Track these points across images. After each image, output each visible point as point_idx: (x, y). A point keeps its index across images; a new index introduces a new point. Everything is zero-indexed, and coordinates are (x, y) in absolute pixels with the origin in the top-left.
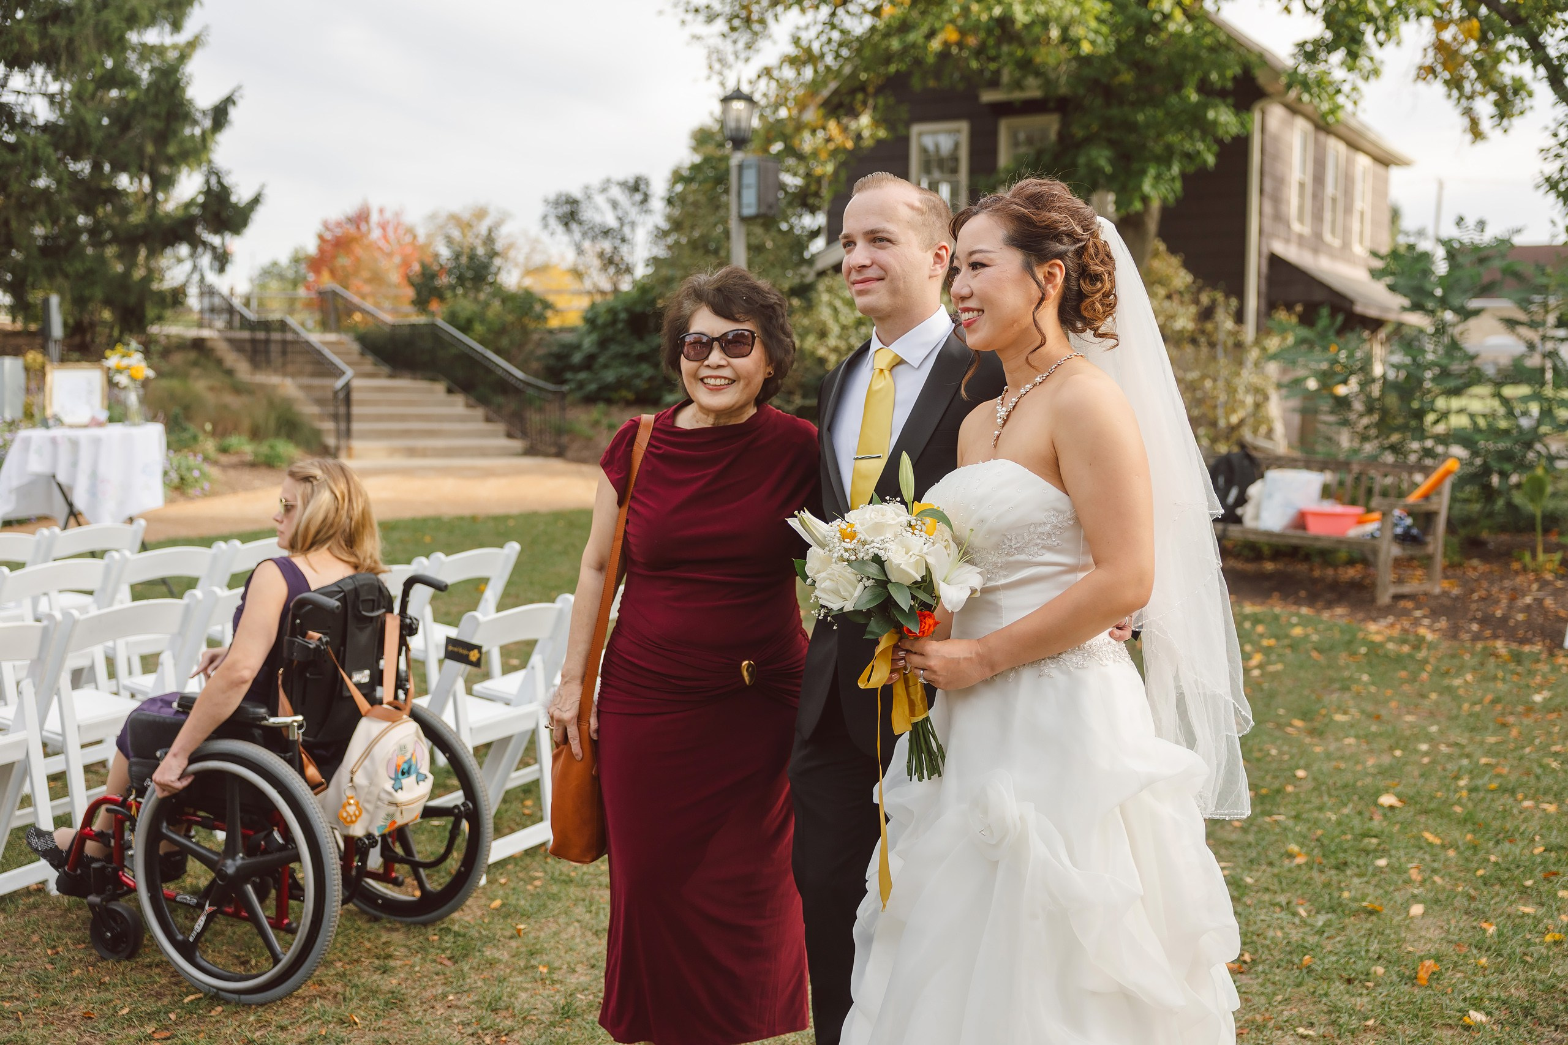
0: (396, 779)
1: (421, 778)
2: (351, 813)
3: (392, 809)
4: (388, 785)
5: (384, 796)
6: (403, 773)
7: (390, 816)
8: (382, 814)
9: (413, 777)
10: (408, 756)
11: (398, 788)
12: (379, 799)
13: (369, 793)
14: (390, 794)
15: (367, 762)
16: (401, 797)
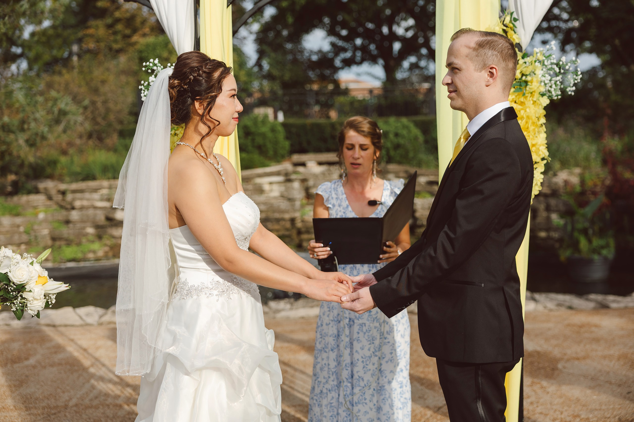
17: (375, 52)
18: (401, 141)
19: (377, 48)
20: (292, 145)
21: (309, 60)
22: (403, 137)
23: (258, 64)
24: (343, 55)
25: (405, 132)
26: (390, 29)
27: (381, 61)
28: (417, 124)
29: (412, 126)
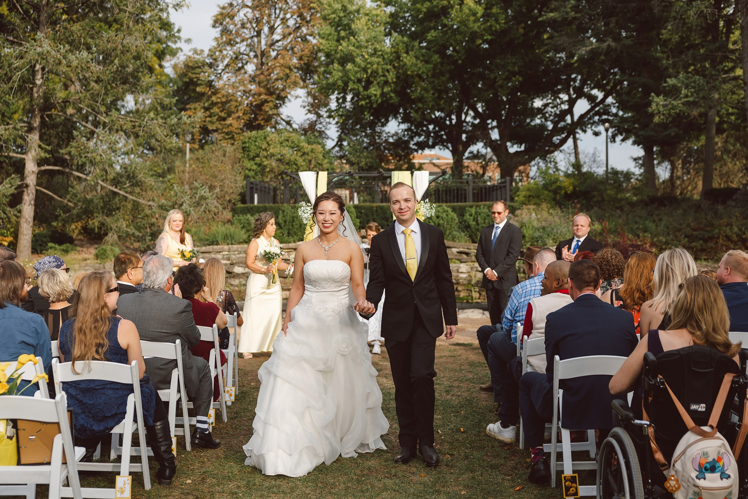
0: (700, 471)
1: (724, 476)
2: (672, 485)
3: (697, 490)
4: (694, 474)
5: (690, 480)
6: (706, 469)
7: (695, 493)
8: (691, 492)
9: (717, 475)
10: (710, 459)
11: (701, 476)
12: (689, 481)
13: (683, 476)
14: (693, 479)
15: (683, 457)
16: (701, 483)
17: (444, 137)
18: (441, 222)
19: (445, 134)
20: (360, 222)
21: (386, 141)
22: (442, 218)
23: (339, 144)
24: (416, 139)
25: (444, 215)
26: (459, 117)
27: (449, 145)
28: (454, 209)
29: (450, 210)
